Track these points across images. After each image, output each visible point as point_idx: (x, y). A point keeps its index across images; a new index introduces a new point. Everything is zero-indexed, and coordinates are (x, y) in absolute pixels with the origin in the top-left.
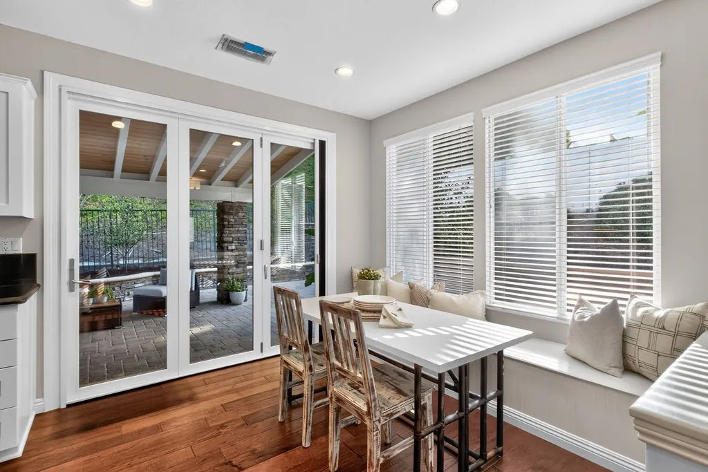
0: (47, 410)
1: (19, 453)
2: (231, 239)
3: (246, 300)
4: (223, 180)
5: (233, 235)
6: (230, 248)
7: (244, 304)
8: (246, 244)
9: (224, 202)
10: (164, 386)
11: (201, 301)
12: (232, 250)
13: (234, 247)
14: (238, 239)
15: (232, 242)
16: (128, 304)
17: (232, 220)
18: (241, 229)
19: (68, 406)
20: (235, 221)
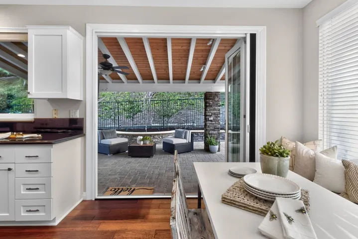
0: (87, 199)
1: (56, 223)
2: (211, 114)
3: (219, 151)
4: (205, 79)
5: (212, 112)
6: (210, 119)
7: (218, 153)
8: (219, 117)
9: (207, 92)
10: (139, 201)
11: (194, 148)
12: (211, 121)
13: (212, 119)
14: (215, 114)
15: (211, 116)
16: (160, 146)
17: (211, 103)
18: (216, 108)
19: (96, 200)
20: (213, 103)
